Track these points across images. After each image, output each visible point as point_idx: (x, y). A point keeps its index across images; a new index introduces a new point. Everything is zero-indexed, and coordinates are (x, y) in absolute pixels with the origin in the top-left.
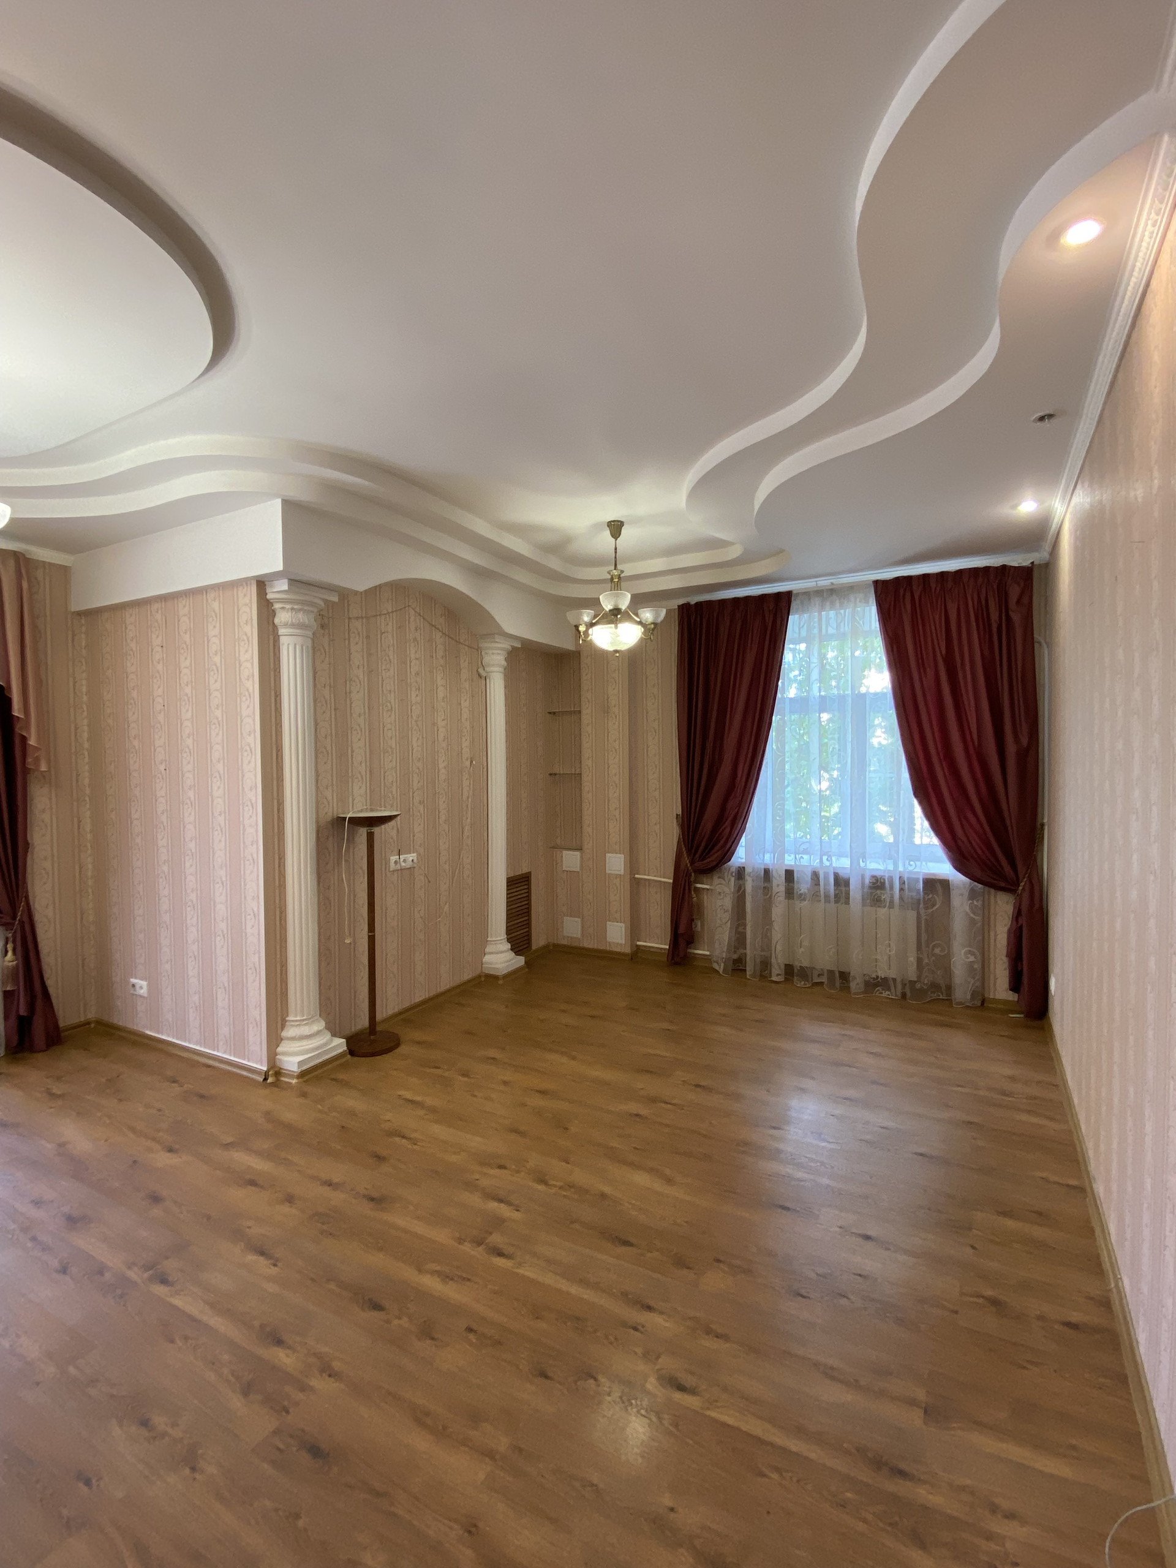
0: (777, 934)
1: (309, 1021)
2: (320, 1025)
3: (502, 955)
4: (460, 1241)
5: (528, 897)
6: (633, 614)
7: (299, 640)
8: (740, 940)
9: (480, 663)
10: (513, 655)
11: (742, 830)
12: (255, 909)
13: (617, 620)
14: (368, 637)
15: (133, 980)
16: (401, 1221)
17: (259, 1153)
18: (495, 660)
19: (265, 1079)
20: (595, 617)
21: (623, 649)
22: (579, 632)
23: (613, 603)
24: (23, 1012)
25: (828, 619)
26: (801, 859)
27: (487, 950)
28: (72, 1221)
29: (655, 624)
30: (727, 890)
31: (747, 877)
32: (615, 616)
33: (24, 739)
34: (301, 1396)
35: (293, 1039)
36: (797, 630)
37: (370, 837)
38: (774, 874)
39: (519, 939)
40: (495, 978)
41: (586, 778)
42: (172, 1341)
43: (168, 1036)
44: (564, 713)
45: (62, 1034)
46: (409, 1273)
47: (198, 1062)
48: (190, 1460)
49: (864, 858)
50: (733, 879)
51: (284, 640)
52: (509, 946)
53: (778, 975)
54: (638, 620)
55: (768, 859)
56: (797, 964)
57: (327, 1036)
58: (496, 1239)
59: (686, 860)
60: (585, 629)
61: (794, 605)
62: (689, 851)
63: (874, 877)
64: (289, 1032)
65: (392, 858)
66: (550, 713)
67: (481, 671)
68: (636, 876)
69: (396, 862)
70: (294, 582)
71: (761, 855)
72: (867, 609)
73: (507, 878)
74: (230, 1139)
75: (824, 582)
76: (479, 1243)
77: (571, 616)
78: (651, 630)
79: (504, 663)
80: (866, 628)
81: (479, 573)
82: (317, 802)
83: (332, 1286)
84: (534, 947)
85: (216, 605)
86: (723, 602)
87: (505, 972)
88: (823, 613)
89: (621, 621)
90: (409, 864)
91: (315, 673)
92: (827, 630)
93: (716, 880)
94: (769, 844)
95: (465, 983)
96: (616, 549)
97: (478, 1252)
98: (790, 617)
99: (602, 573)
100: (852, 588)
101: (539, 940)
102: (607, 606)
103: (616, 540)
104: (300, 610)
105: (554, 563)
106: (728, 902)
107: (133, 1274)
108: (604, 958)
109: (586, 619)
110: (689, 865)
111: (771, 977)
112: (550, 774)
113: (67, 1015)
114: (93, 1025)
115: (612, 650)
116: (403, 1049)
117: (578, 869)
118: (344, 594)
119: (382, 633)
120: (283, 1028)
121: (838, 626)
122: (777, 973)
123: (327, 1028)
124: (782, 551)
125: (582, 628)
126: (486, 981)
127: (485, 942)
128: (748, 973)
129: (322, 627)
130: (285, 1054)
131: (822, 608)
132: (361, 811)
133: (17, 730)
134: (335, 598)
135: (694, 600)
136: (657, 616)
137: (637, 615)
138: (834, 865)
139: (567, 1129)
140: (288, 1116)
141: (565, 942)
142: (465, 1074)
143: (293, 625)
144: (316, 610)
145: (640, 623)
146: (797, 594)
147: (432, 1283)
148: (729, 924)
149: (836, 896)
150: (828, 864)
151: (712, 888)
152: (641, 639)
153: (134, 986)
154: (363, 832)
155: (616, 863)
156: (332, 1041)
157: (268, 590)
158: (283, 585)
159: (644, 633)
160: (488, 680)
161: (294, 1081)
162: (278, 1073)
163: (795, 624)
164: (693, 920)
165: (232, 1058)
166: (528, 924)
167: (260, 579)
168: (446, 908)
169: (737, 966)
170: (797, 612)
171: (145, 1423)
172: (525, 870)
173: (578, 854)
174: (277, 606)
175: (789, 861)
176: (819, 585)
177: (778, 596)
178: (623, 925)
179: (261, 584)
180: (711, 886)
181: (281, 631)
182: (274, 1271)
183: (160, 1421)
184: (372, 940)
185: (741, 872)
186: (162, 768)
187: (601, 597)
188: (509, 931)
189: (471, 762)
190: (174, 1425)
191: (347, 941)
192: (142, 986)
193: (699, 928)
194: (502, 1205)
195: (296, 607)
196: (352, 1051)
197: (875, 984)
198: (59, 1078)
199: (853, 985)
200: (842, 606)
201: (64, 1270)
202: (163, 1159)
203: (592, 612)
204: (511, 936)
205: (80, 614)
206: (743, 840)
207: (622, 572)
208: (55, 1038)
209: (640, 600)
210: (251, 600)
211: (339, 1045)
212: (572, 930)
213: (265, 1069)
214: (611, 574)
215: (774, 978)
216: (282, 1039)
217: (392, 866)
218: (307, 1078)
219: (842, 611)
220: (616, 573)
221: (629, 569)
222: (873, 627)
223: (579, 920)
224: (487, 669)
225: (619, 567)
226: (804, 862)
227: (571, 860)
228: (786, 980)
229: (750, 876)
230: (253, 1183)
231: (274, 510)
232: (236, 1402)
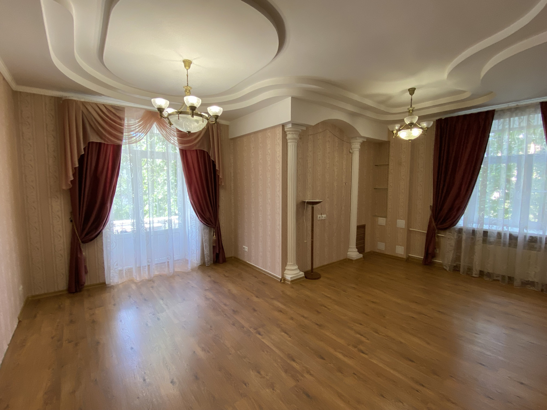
0: (477, 258)
1: (293, 265)
2: (296, 267)
3: (355, 253)
4: (349, 345)
5: (364, 234)
6: (418, 124)
7: (294, 143)
8: (458, 258)
9: (350, 148)
10: (363, 144)
11: (463, 213)
12: (279, 228)
13: (411, 128)
14: (314, 141)
15: (244, 246)
16: (328, 334)
17: (282, 303)
18: (356, 146)
19: (281, 281)
20: (401, 127)
21: (412, 139)
22: (394, 133)
23: (410, 121)
24: (217, 252)
25: (514, 121)
26: (493, 227)
27: (349, 250)
28: (235, 312)
29: (427, 128)
30: (452, 237)
31: (463, 233)
32: (411, 126)
33: (219, 176)
34: (302, 378)
35: (289, 270)
36: (497, 127)
37: (313, 208)
38: (478, 232)
39: (361, 248)
40: (352, 260)
41: (390, 190)
42: (264, 352)
43: (253, 264)
44: (381, 165)
45: (226, 260)
46: (332, 350)
47: (262, 273)
48: (272, 386)
49: (526, 228)
50: (456, 233)
51: (289, 144)
52: (357, 250)
53: (476, 274)
54: (421, 127)
55: (475, 226)
56: (486, 271)
57: (299, 271)
58: (362, 347)
59: (434, 224)
60: (396, 132)
61: (495, 116)
62: (435, 220)
63: (531, 237)
64: (288, 267)
65: (318, 216)
66: (375, 165)
67: (351, 151)
68: (410, 229)
69: (320, 217)
70: (293, 124)
71: (471, 224)
72: (536, 115)
73: (357, 226)
74: (273, 297)
75: (513, 105)
76: (355, 347)
77: (390, 127)
78: (426, 131)
79: (359, 147)
80: (535, 124)
81: (353, 115)
82: (297, 196)
83: (308, 348)
84: (366, 251)
85: (269, 134)
86: (458, 117)
87: (356, 259)
88: (512, 119)
89: (413, 128)
90: (323, 218)
91: (297, 154)
92: (513, 126)
93: (447, 233)
94: (475, 219)
95: (340, 261)
96: (412, 99)
97: (355, 350)
98: (494, 121)
99: (405, 109)
100: (527, 107)
101: (367, 249)
102: (407, 122)
103: (412, 95)
104: (294, 134)
105: (382, 108)
106: (453, 243)
107: (251, 330)
108: (396, 259)
109: (397, 128)
110: (435, 226)
111: (472, 274)
112: (375, 189)
113: (228, 255)
114: (233, 258)
115: (408, 139)
116: (321, 279)
117: (385, 225)
118: (308, 127)
119: (318, 139)
120: (286, 266)
121: (520, 124)
122: (475, 273)
123: (298, 268)
124: (492, 92)
125: (395, 132)
126: (348, 261)
127: (348, 248)
128: (461, 272)
129: (300, 138)
130: (286, 274)
131: (511, 116)
132: (310, 200)
133: (217, 174)
134: (304, 128)
135: (443, 117)
136: (429, 124)
137: (419, 125)
138: (510, 230)
139: (384, 317)
140: (289, 293)
141: (377, 251)
142: (344, 291)
143: (292, 139)
144: (298, 133)
145: (421, 128)
146: (497, 111)
147: (340, 356)
148: (453, 252)
149: (510, 244)
150: (506, 230)
151: (445, 236)
152: (421, 134)
153: (244, 248)
154: (310, 206)
155: (401, 223)
156: (299, 273)
157: (285, 128)
158: (290, 126)
159: (422, 132)
160: (353, 154)
161: (289, 283)
162: (285, 280)
163: (496, 124)
164: (435, 248)
165: (271, 273)
166: (364, 243)
167: (283, 124)
168: (335, 234)
169: (456, 269)
170: (497, 119)
171: (259, 372)
172: (363, 224)
173: (385, 219)
174: (287, 133)
175: (486, 227)
176: (509, 106)
177: (488, 112)
178: (403, 247)
179: (283, 126)
180: (445, 235)
181: (289, 141)
182: (289, 339)
183: (262, 373)
184: (312, 242)
185: (460, 230)
186: (253, 185)
187: (405, 119)
188: (357, 245)
189: (346, 184)
190: (267, 375)
191: (305, 241)
192: (246, 248)
193: (438, 252)
194: (362, 337)
195: (293, 133)
196: (306, 277)
197: (526, 284)
198: (226, 272)
199: (515, 283)
200: (522, 115)
201: (234, 325)
202: (255, 299)
203: (399, 125)
204: (358, 246)
205: (231, 139)
206: (462, 217)
207: (414, 108)
208: (225, 260)
209: (422, 118)
210: (280, 132)
211: (302, 274)
212: (381, 247)
213: (281, 278)
214: (409, 109)
215: (474, 275)
216: (285, 269)
217: (318, 219)
218: (293, 282)
219: (522, 117)
220: (411, 109)
221: (416, 106)
222: (539, 124)
223: (384, 243)
224: (353, 150)
225: (413, 106)
226: (494, 228)
227: (382, 221)
228: (480, 277)
229: (465, 233)
230: (281, 311)
231: (288, 101)
232: (283, 374)
